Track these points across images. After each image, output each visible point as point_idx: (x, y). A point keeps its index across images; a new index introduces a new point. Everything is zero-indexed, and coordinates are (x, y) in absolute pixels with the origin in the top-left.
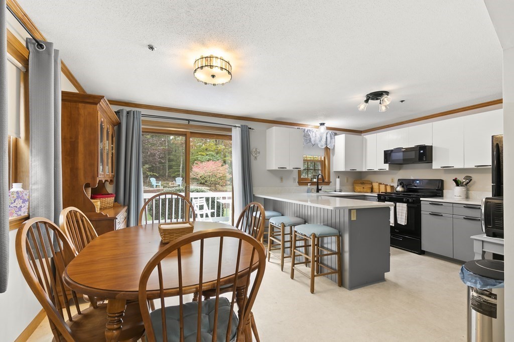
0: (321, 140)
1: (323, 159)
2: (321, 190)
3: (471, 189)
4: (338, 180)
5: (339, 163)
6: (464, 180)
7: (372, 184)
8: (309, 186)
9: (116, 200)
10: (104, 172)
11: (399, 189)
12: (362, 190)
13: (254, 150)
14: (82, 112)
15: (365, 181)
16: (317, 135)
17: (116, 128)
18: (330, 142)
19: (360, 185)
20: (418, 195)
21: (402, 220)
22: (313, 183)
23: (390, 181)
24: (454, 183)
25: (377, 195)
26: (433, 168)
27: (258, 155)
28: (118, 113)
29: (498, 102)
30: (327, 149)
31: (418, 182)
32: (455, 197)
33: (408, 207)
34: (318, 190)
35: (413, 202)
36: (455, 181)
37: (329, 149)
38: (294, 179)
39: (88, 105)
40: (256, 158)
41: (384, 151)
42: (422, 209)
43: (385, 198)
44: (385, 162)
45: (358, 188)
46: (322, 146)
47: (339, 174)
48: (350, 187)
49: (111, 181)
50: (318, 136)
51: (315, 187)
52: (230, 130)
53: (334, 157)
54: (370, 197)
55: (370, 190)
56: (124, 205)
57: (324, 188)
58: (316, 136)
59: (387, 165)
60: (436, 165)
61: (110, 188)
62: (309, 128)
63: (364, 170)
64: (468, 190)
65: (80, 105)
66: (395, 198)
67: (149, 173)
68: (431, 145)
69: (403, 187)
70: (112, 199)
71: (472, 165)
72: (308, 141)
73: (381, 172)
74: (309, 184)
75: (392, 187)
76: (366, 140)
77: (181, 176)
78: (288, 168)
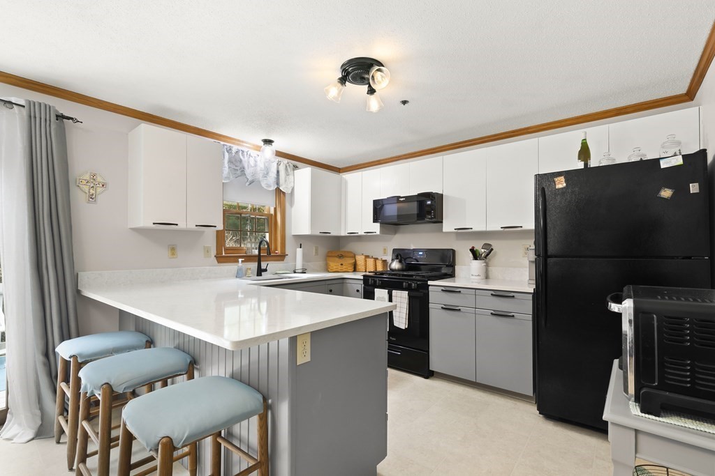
0: (266, 175)
1: (272, 212)
2: (266, 270)
3: (490, 263)
4: (299, 251)
5: (300, 221)
6: (483, 250)
7: (354, 257)
8: (240, 264)
11: (396, 265)
12: (340, 268)
13: (87, 177)
15: (345, 252)
16: (259, 163)
18: (286, 181)
19: (337, 259)
20: (423, 276)
21: (401, 322)
22: (248, 258)
23: (382, 252)
24: (471, 255)
25: (362, 278)
26: (444, 230)
27: (99, 190)
29: (525, 131)
30: (279, 192)
31: (421, 253)
32: (473, 277)
33: (410, 297)
34: (260, 271)
35: (417, 289)
36: (473, 251)
37: (284, 193)
38: (207, 250)
40: (91, 197)
41: (374, 201)
42: (431, 299)
43: (375, 282)
44: (375, 220)
45: (334, 264)
46: (270, 186)
47: (301, 240)
48: (321, 263)
50: (261, 165)
51: (254, 265)
53: (293, 209)
54: (351, 281)
55: (351, 268)
57: (272, 266)
58: (256, 166)
59: (378, 225)
60: (448, 225)
62: (240, 148)
63: (343, 233)
64: (487, 265)
66: (391, 282)
68: (440, 192)
69: (400, 262)
71: (495, 226)
72: (239, 172)
73: (368, 237)
74: (240, 260)
75: (385, 262)
76: (346, 182)
78: (182, 225)
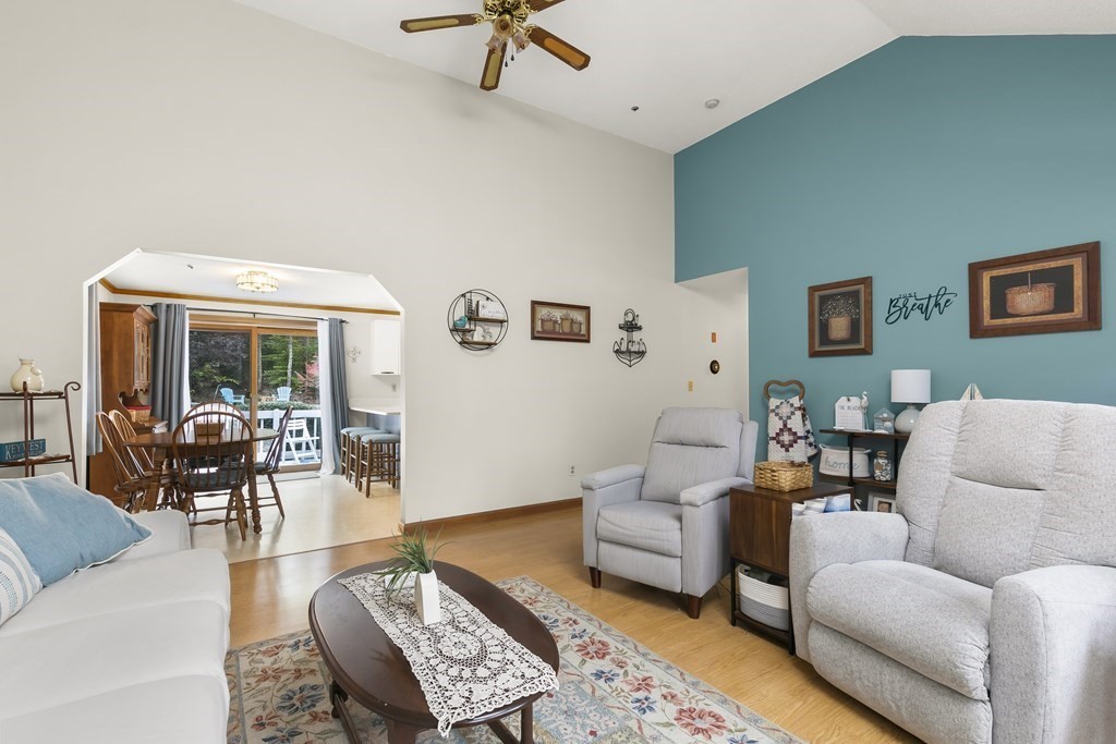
9: (152, 414)
10: (140, 381)
13: (351, 350)
14: (116, 320)
17: (152, 326)
27: (357, 355)
28: (154, 307)
39: (123, 314)
40: (354, 359)
49: (147, 390)
52: (315, 324)
56: (163, 420)
61: (143, 399)
65: (115, 314)
67: (218, 379)
70: (148, 412)
77: (289, 383)
78: (395, 374)
